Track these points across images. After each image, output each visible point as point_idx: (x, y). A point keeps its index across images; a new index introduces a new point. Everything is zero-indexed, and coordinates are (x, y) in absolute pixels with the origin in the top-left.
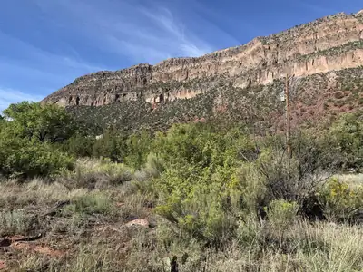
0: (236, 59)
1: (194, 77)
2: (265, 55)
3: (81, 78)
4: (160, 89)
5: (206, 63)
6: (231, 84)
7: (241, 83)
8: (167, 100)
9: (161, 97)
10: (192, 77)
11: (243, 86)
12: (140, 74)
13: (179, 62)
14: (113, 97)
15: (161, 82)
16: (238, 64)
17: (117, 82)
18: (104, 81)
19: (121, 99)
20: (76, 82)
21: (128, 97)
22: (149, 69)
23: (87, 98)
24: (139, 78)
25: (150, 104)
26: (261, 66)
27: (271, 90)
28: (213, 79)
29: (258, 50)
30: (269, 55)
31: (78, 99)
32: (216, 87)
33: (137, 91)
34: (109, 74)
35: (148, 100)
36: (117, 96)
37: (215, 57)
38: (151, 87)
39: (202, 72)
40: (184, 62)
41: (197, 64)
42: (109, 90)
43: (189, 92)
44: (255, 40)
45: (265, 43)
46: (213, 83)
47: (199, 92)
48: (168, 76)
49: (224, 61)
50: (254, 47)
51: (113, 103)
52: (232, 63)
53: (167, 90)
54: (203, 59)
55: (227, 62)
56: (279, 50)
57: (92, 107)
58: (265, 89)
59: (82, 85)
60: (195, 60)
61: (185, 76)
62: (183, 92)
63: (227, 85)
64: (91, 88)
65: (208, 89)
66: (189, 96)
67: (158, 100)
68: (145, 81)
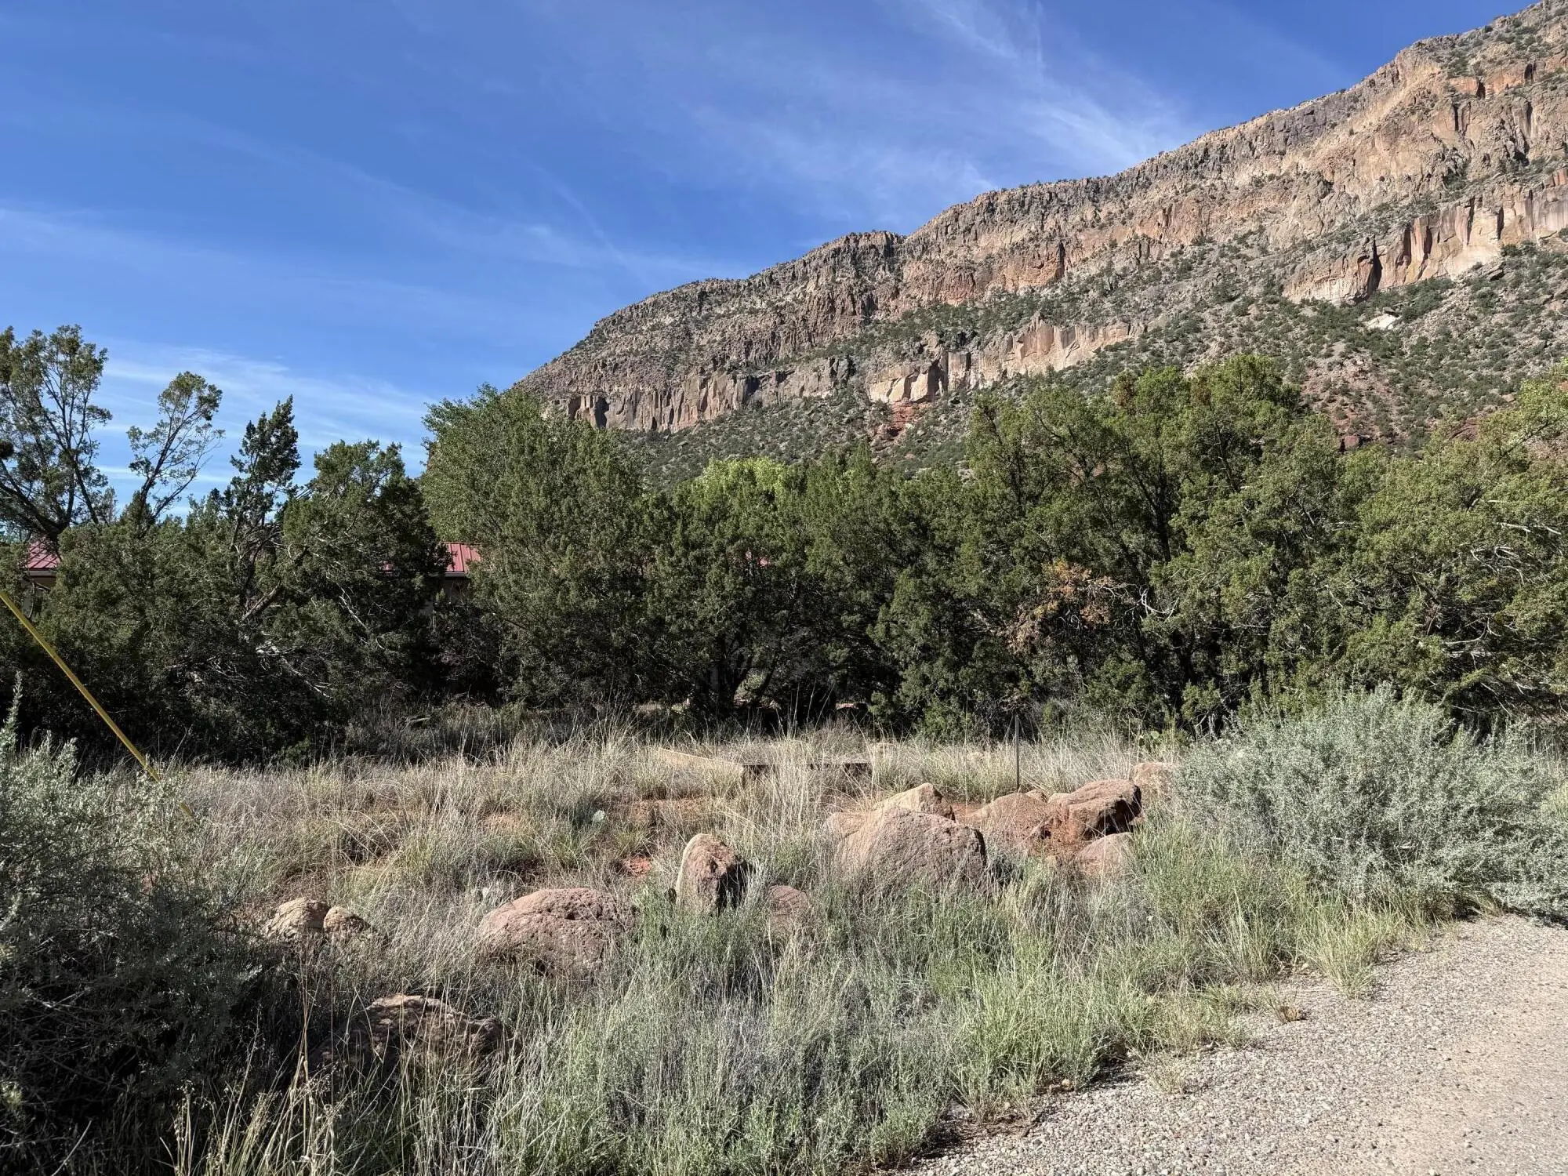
0: (1305, 164)
1: (1094, 270)
2: (1459, 126)
3: (617, 321)
4: (931, 338)
5: (1154, 195)
6: (1274, 287)
7: (1330, 278)
8: (963, 383)
9: (937, 374)
10: (1083, 269)
11: (1337, 291)
12: (847, 277)
13: (1022, 205)
14: (734, 389)
15: (938, 307)
16: (1313, 189)
17: (752, 324)
18: (702, 324)
19: (765, 394)
20: (598, 337)
21: (793, 386)
22: (890, 251)
23: (634, 402)
24: (842, 298)
25: (884, 408)
26: (1434, 186)
27: (1487, 303)
28: (1185, 270)
29: (1421, 105)
30: (1479, 128)
31: (602, 407)
32: (1201, 305)
33: (831, 353)
34: (726, 292)
35: (876, 394)
36: (753, 385)
37: (1196, 163)
38: (893, 332)
39: (1135, 241)
40: (1050, 202)
41: (1109, 207)
42: (718, 362)
43: (1068, 338)
44: (1406, 59)
45: (1458, 68)
46: (1187, 287)
47: (1114, 334)
48: (972, 276)
49: (1243, 178)
50: (1401, 96)
51: (738, 415)
52: (1285, 185)
53: (963, 340)
54: (1141, 181)
55: (1258, 183)
56: (1535, 91)
57: (654, 436)
58: (1455, 298)
59: (619, 345)
60: (1097, 190)
61: (1051, 268)
62: (1038, 341)
63: (1256, 291)
64: (649, 357)
65: (1160, 321)
66: (1062, 359)
67: (919, 388)
68: (870, 306)
